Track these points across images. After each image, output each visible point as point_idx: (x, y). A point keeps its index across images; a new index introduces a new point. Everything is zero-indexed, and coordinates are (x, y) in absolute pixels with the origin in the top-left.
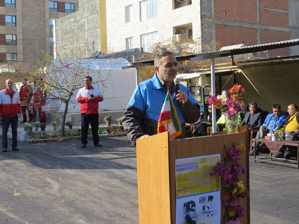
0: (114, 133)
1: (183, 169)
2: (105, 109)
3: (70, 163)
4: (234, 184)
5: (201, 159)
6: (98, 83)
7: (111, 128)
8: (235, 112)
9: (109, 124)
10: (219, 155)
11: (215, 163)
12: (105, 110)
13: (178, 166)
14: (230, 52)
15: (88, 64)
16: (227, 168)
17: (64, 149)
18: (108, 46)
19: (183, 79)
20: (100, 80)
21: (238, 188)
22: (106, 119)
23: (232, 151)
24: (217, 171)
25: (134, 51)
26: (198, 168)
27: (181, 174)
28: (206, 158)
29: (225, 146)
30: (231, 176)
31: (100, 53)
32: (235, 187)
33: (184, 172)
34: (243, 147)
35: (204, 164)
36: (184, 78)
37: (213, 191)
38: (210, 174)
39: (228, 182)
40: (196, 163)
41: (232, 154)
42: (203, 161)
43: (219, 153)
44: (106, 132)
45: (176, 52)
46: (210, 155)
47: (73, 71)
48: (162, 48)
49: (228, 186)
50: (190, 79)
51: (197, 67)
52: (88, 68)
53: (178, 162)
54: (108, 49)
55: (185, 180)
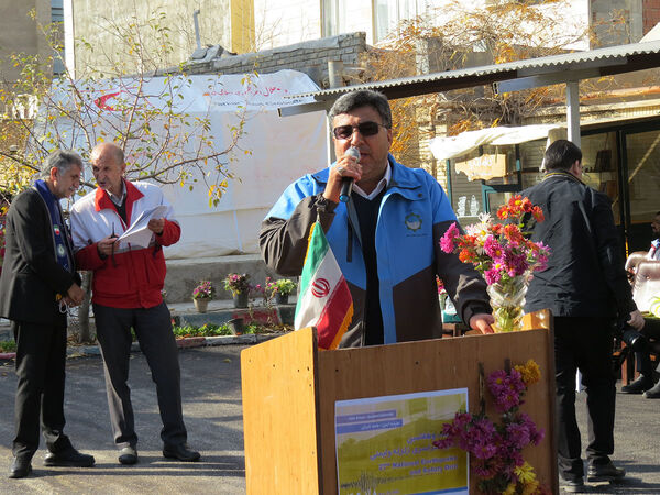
0: (257, 332)
1: (357, 429)
2: (233, 248)
3: (98, 428)
4: (507, 471)
5: (410, 402)
6: (201, 163)
7: (247, 316)
8: (511, 273)
9: (242, 301)
10: (465, 391)
11: (449, 414)
12: (232, 254)
13: (344, 419)
14: (625, 62)
15: (168, 98)
16: (486, 428)
17: (83, 386)
18: (258, 18)
19: (494, 147)
20: (206, 152)
21: (518, 483)
22: (233, 284)
23: (499, 380)
24: (455, 435)
25: (335, 44)
26: (401, 425)
27: (351, 441)
28: (425, 399)
29: (480, 365)
30: (494, 449)
31: (221, 50)
32: (510, 481)
33: (358, 437)
34: (533, 370)
35: (419, 415)
36: (495, 143)
37: (446, 491)
38: (434, 444)
39: (487, 466)
40: (394, 412)
41: (500, 387)
42: (416, 407)
43: (464, 387)
44: (231, 328)
45: (477, 49)
46: (435, 389)
47: (116, 122)
48: (424, 38)
49: (489, 477)
50: (517, 146)
51: (546, 103)
52: (167, 110)
53: (344, 407)
54: (257, 29)
55: (364, 457)
